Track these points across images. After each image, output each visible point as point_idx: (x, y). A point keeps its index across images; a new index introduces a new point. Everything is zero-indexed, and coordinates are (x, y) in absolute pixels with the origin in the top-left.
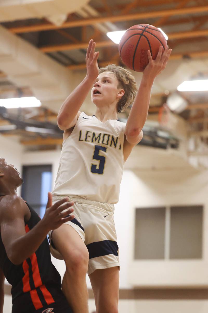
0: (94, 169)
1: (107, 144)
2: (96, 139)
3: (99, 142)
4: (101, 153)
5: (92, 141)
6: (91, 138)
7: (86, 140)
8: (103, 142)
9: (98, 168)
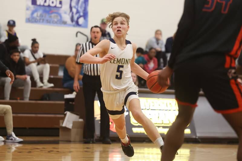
0: (117, 77)
1: (124, 63)
2: (118, 62)
3: (120, 63)
4: (121, 69)
5: (117, 63)
6: (116, 61)
7: (114, 63)
8: (122, 63)
9: (119, 76)
